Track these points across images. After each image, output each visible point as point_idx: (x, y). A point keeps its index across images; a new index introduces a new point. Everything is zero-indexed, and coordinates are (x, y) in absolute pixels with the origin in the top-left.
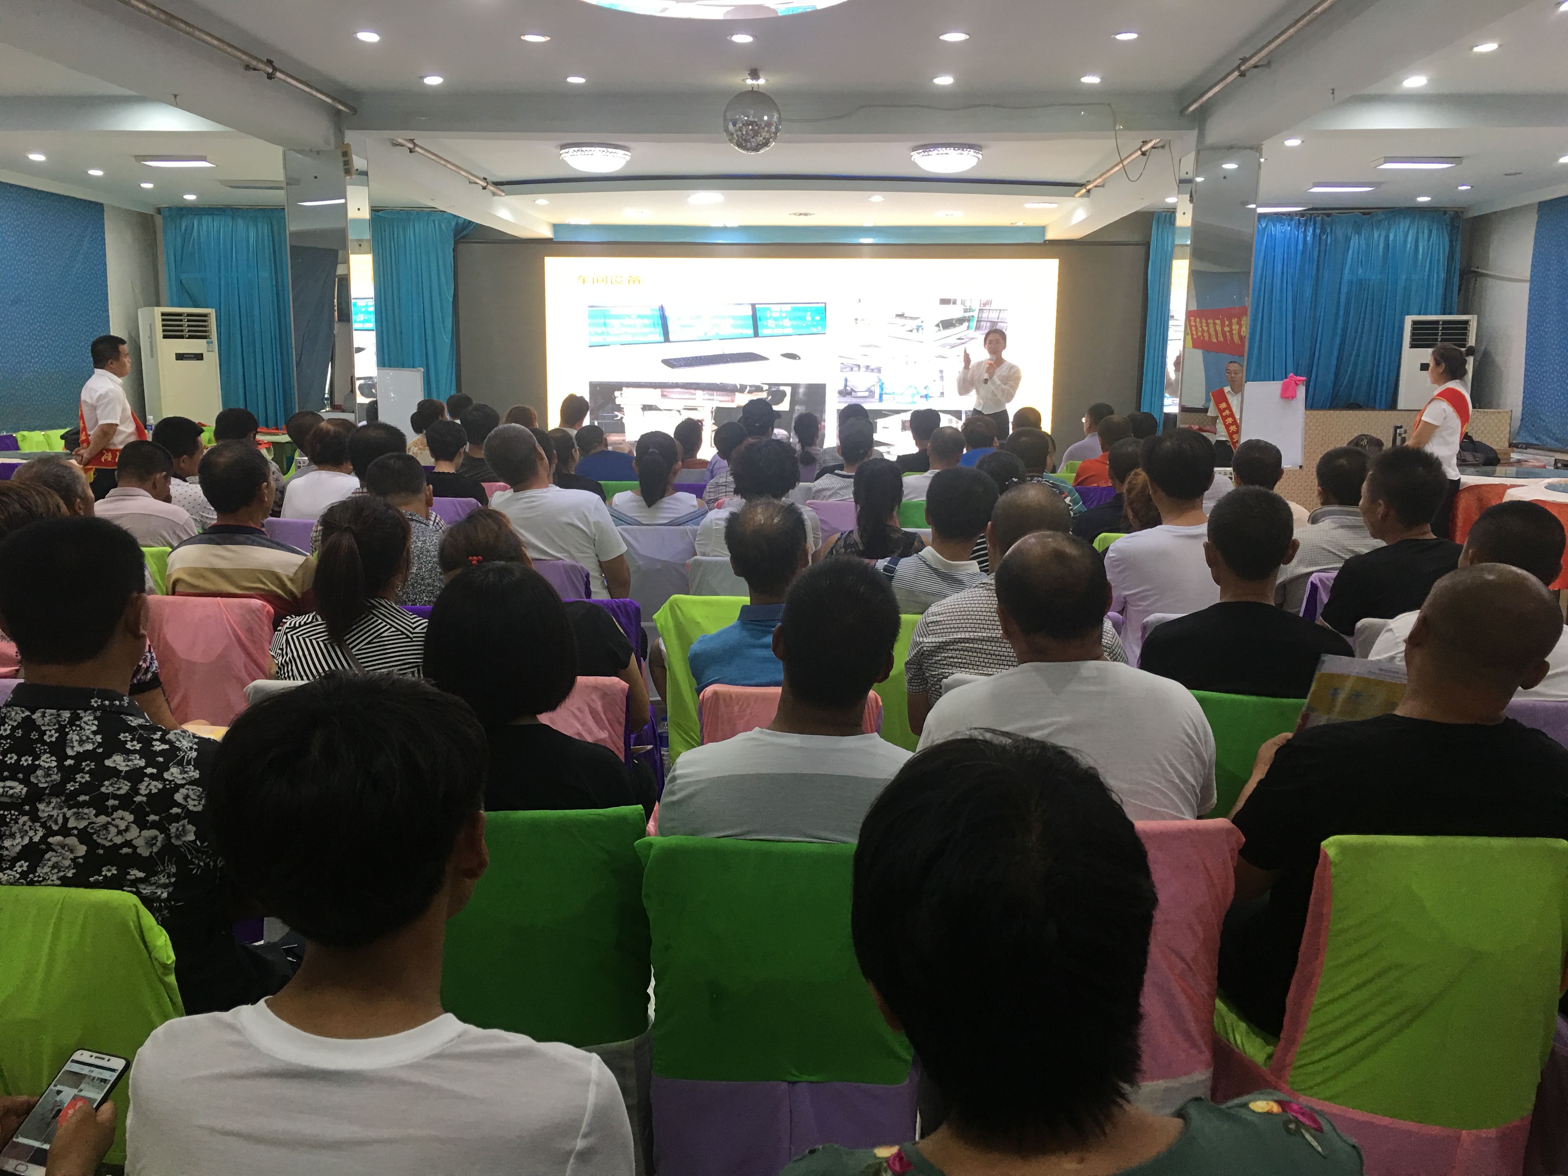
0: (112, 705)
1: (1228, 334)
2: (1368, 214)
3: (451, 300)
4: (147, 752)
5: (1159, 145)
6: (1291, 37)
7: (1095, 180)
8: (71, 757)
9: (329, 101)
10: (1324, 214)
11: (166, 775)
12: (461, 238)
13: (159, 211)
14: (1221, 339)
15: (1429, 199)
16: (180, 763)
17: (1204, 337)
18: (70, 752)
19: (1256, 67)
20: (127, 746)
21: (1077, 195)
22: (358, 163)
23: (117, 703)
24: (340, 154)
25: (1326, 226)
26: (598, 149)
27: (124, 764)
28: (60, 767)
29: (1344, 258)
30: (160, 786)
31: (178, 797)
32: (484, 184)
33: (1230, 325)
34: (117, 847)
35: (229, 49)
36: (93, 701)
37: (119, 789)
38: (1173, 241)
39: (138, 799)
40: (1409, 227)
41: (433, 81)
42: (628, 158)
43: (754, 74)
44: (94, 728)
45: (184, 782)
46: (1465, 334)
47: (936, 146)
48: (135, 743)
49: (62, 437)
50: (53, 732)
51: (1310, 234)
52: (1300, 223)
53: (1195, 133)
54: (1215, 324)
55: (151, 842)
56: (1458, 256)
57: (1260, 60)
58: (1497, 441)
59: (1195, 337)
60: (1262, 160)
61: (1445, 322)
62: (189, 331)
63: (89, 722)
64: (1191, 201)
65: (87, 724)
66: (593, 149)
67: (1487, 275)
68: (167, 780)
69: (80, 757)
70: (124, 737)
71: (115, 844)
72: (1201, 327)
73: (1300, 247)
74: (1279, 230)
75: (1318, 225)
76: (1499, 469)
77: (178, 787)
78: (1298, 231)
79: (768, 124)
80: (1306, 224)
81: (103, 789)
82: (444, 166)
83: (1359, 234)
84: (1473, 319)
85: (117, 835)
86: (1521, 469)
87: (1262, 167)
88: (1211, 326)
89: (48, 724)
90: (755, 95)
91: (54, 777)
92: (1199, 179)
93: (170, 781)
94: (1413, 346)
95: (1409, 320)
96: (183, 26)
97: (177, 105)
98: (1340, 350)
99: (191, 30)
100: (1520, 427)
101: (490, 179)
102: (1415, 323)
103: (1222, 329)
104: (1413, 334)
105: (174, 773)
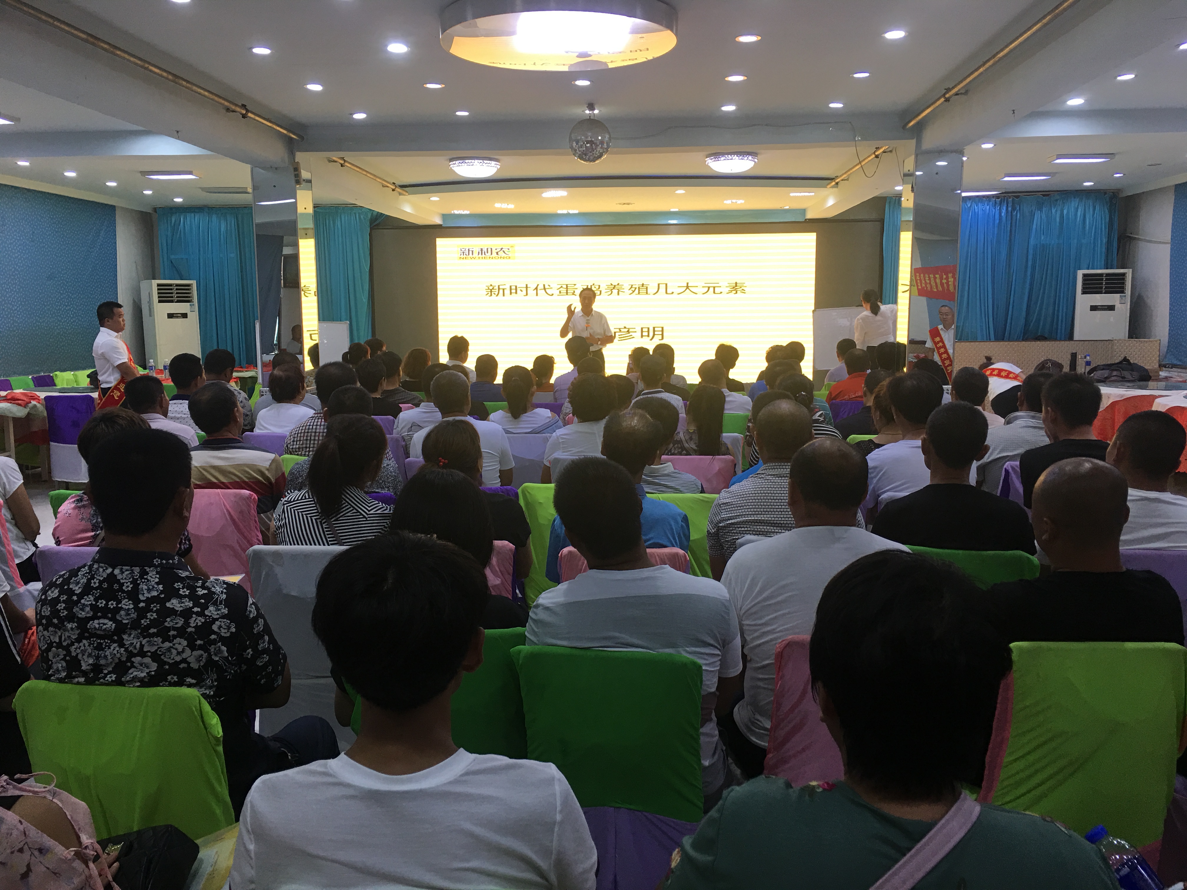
0: (167, 563)
1: (945, 285)
2: (1048, 195)
3: (368, 271)
4: (193, 597)
5: (889, 150)
6: (981, 73)
7: (841, 176)
8: (143, 601)
9: (285, 132)
10: (1014, 196)
11: (207, 612)
12: (375, 226)
13: (155, 210)
14: (940, 289)
15: (1092, 184)
16: (215, 604)
17: (927, 288)
18: (141, 597)
19: (957, 94)
20: (180, 592)
21: (829, 186)
22: (305, 175)
23: (171, 561)
24: (292, 170)
25: (1016, 205)
26: (476, 161)
27: (179, 605)
28: (136, 608)
29: (1030, 229)
30: (203, 620)
31: (215, 627)
32: (394, 187)
33: (947, 278)
34: (177, 663)
35: (216, 98)
36: (155, 560)
37: (177, 623)
38: (900, 218)
39: (189, 630)
40: (1078, 205)
41: (360, 116)
42: (499, 167)
43: (591, 107)
44: (157, 580)
45: (218, 616)
46: (1123, 283)
47: (723, 154)
48: (185, 590)
49: (88, 376)
50: (129, 583)
51: (1004, 211)
52: (996, 202)
53: (914, 141)
54: (935, 278)
55: (199, 659)
56: (1116, 226)
57: (959, 90)
58: (1150, 363)
59: (920, 287)
60: (965, 159)
61: (1108, 275)
62: (177, 297)
63: (153, 577)
64: (913, 191)
65: (152, 577)
66: (473, 161)
67: (1138, 239)
68: (207, 616)
69: (149, 601)
70: (178, 586)
71: (176, 661)
72: (925, 280)
73: (997, 221)
74: (979, 208)
75: (1010, 205)
76: (1151, 384)
77: (215, 620)
78: (995, 209)
79: (602, 142)
80: (1000, 204)
81: (166, 624)
82: (366, 175)
83: (1040, 209)
84: (1129, 272)
85: (177, 655)
86: (1170, 384)
87: (965, 165)
88: (932, 279)
89: (125, 579)
90: (592, 122)
91: (132, 615)
92: (918, 173)
93: (210, 617)
94: (1084, 292)
95: (1080, 273)
96: (184, 83)
97: (178, 138)
98: (1029, 295)
99: (190, 86)
100: (1167, 353)
101: (397, 183)
102: (1085, 275)
103: (941, 282)
104: (1084, 284)
105: (211, 611)
